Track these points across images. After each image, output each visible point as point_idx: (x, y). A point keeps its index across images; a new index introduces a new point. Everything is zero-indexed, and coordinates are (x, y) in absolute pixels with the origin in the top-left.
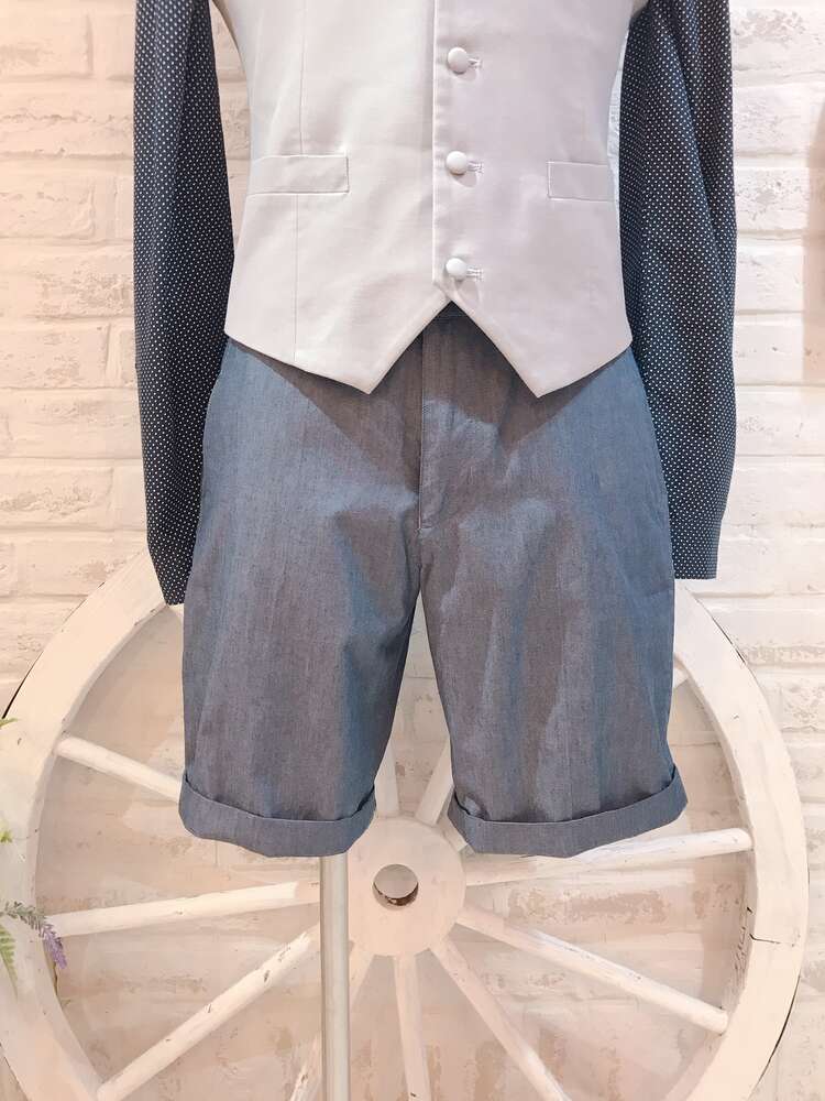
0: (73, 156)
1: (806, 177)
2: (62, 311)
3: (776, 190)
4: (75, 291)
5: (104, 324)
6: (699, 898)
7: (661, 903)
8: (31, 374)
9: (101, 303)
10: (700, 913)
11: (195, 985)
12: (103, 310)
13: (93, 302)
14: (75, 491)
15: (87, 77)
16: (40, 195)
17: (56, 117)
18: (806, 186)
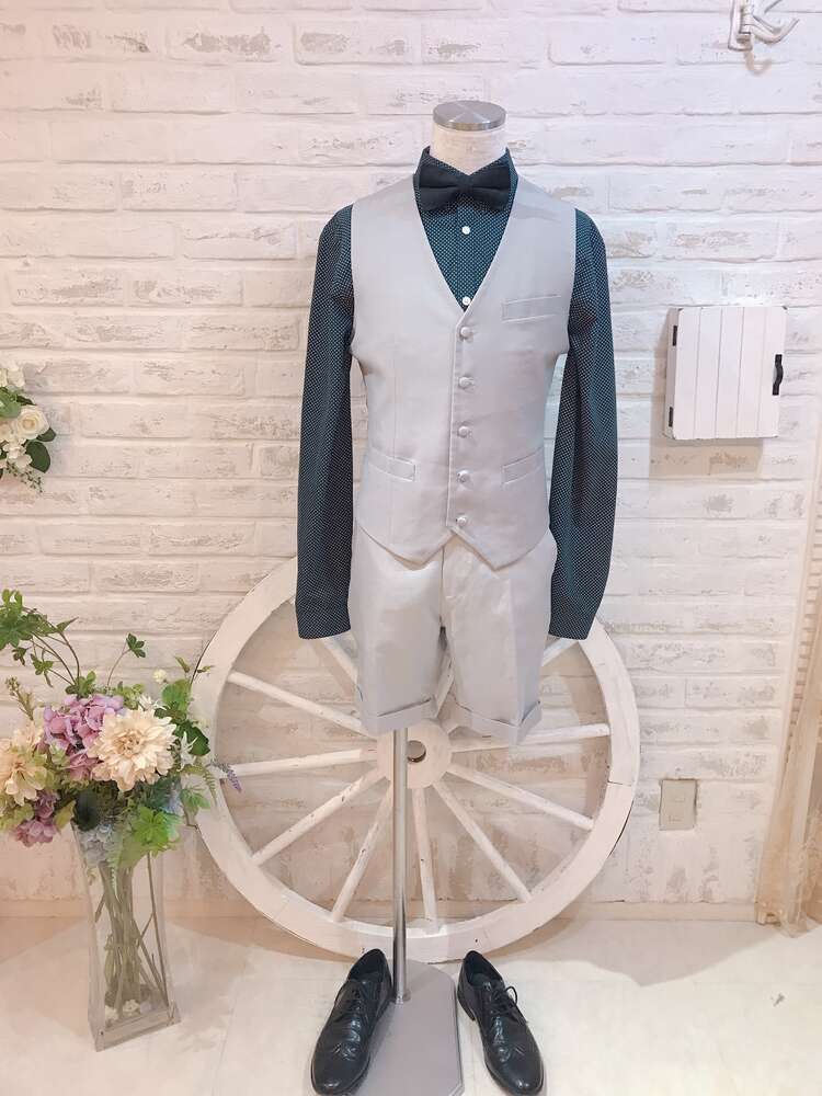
0: (231, 350)
1: (653, 364)
2: (226, 436)
3: (636, 371)
4: (234, 425)
5: (250, 443)
6: (584, 760)
7: (563, 763)
8: (208, 470)
9: (249, 432)
10: (585, 769)
11: (299, 804)
12: (250, 436)
13: (244, 432)
14: (234, 535)
15: (240, 305)
16: (213, 372)
17: (223, 328)
18: (654, 369)
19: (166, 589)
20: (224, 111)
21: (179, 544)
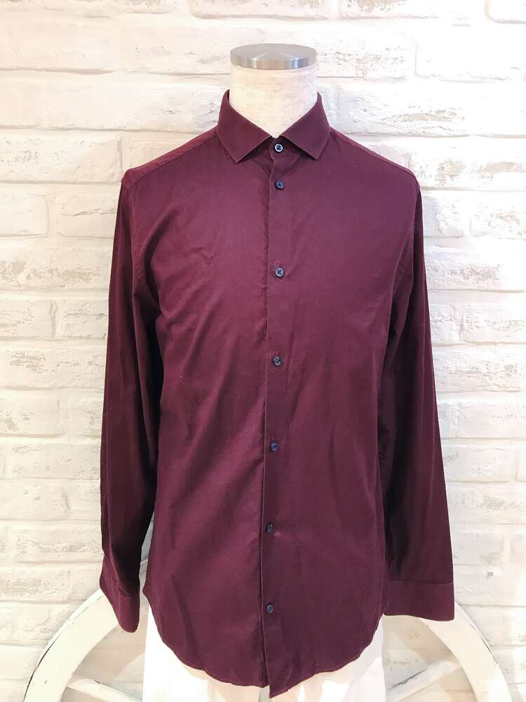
8: (82, 471)
19: (33, 598)
20: (106, 69)
21: (48, 551)
